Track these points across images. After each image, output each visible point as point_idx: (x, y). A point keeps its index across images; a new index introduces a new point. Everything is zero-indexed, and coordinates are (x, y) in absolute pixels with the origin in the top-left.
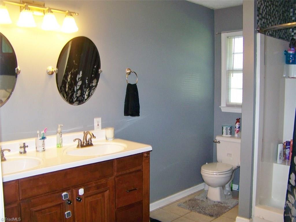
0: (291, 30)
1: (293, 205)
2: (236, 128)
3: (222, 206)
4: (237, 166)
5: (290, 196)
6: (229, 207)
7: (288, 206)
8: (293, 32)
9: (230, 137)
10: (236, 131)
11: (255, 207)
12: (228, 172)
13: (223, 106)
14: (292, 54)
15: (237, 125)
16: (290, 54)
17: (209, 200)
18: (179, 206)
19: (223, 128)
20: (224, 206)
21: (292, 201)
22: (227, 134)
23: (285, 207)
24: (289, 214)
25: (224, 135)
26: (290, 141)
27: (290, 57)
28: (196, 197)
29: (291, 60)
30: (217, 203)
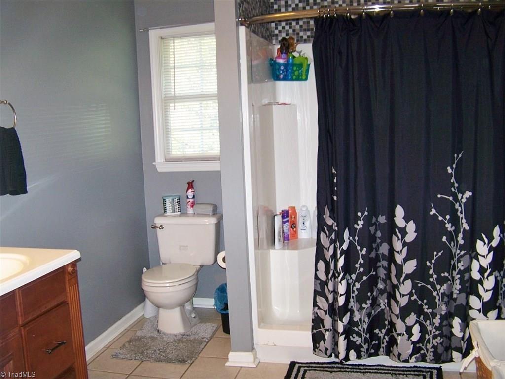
0: (273, 25)
1: (326, 312)
2: (188, 198)
3: (191, 341)
4: (200, 266)
5: (320, 299)
6: (204, 339)
7: (318, 316)
8: (276, 28)
9: (180, 216)
10: (189, 204)
11: (259, 329)
12: (190, 279)
13: (159, 161)
14: (283, 63)
15: (190, 194)
16: (280, 64)
17: (164, 333)
18: (116, 356)
19: (164, 201)
20: (195, 340)
21: (324, 305)
22: (174, 211)
23: (314, 318)
24: (321, 328)
25: (169, 212)
26: (287, 209)
27: (279, 69)
28: (139, 333)
29: (282, 74)
30: (180, 336)
